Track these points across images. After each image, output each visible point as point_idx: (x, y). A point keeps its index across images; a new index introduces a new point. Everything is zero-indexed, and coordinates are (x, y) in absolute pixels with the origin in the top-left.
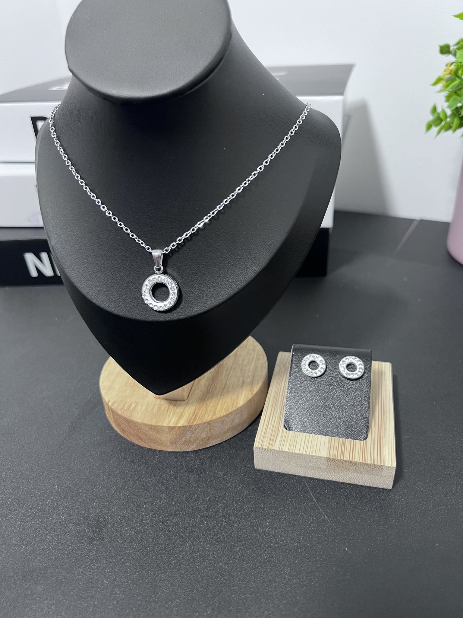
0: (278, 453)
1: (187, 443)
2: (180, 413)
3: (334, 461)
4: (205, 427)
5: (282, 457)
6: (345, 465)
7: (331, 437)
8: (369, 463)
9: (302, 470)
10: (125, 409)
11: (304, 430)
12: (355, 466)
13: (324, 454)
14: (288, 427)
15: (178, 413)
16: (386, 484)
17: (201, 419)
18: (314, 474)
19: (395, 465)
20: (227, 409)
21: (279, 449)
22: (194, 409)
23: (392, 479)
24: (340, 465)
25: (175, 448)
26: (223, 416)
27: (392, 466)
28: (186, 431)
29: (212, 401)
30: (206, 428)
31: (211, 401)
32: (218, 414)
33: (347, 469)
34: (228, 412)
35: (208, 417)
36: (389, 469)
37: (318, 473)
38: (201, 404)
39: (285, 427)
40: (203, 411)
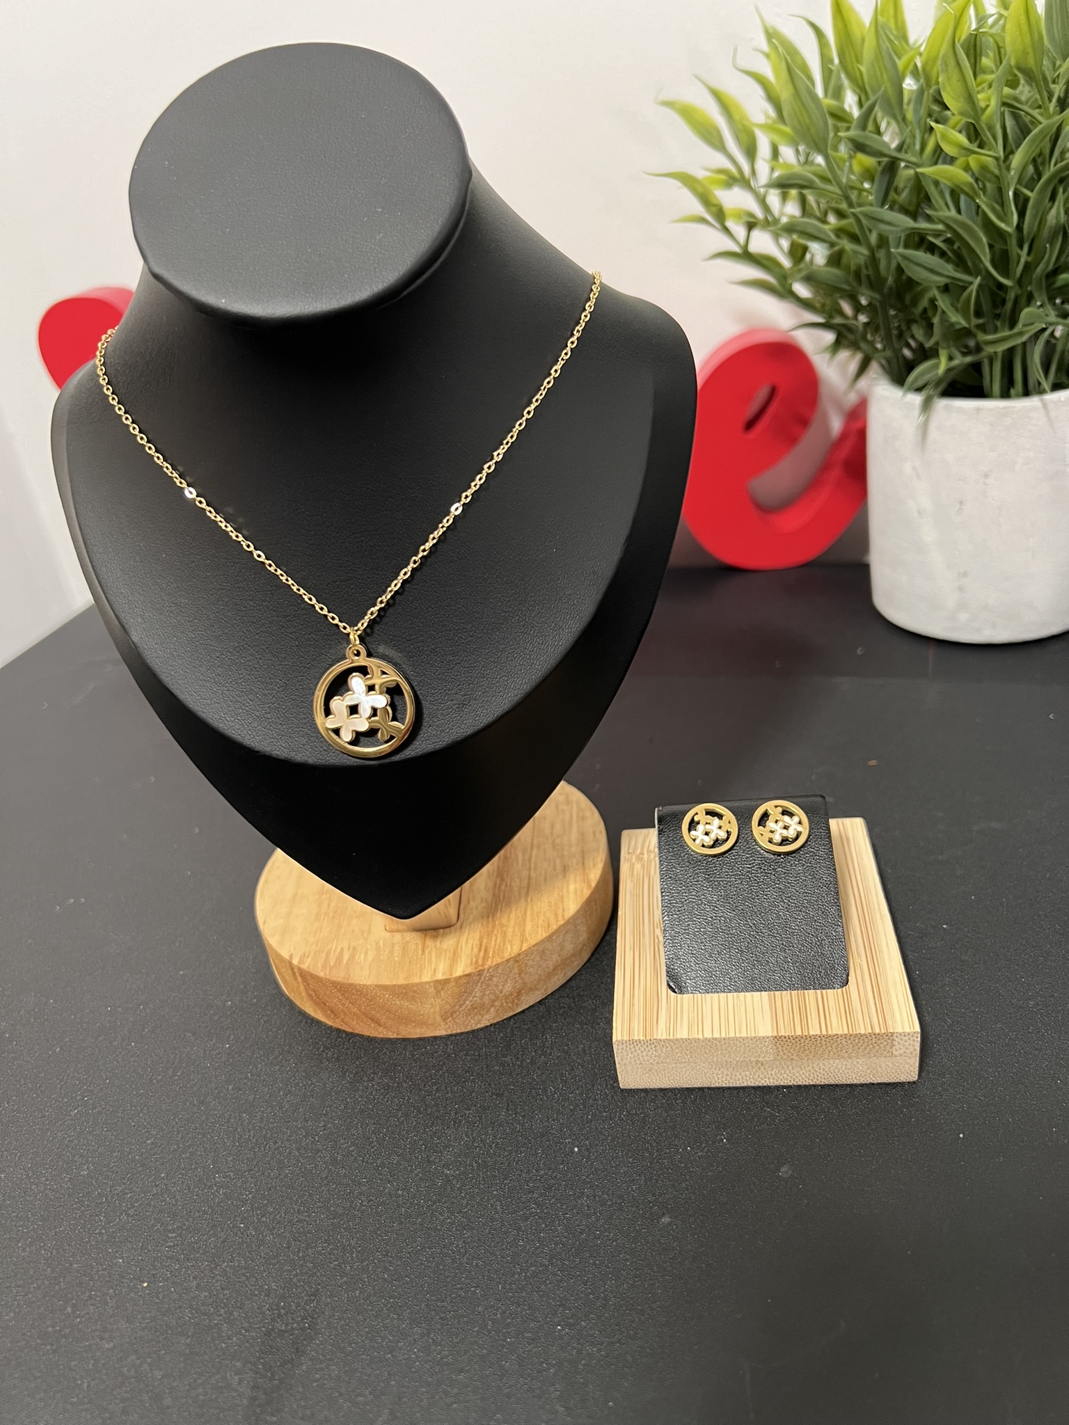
0: (668, 1045)
1: (476, 1010)
2: (452, 951)
3: (789, 1040)
4: (508, 969)
5: (677, 1053)
6: (813, 1047)
7: (772, 993)
8: (863, 1032)
9: (723, 1073)
10: (332, 964)
11: (713, 985)
12: (836, 1044)
13: (765, 1029)
14: (676, 985)
15: (448, 952)
16: (903, 1071)
17: (498, 955)
18: (750, 1079)
19: (917, 1028)
20: (547, 926)
21: (669, 1036)
22: (478, 937)
23: (916, 1060)
24: (802, 1049)
25: (451, 1026)
26: (543, 941)
27: (912, 1030)
28: (471, 985)
29: (511, 916)
30: (511, 971)
31: (509, 916)
32: (531, 938)
33: (820, 1053)
34: (551, 931)
35: (511, 947)
36: (907, 1038)
37: (757, 1074)
38: (490, 926)
39: (670, 987)
40: (499, 938)
